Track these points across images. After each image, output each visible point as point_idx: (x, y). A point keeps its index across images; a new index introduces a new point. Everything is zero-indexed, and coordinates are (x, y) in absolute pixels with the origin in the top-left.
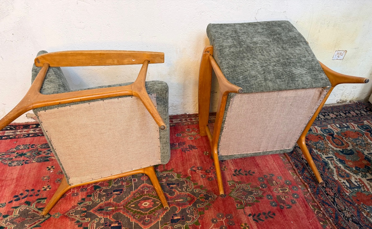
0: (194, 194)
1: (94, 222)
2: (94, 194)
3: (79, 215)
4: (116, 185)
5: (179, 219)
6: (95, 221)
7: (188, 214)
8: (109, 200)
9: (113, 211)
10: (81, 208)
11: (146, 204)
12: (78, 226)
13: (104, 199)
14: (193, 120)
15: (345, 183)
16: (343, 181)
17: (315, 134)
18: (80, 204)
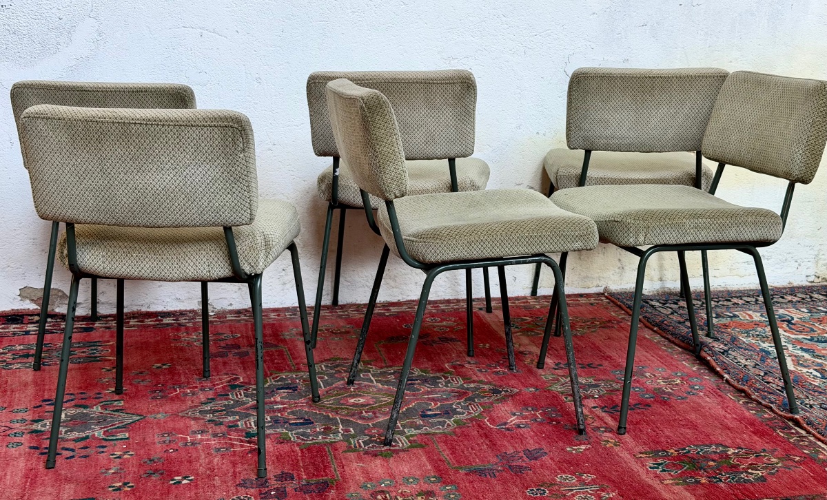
0: (468, 389)
1: (249, 420)
2: (232, 393)
3: (211, 414)
4: (279, 383)
5: (438, 414)
6: (252, 419)
7: (456, 409)
8: (270, 399)
9: (285, 408)
10: (212, 407)
11: (359, 400)
12: (216, 425)
14: (442, 307)
15: (811, 373)
16: (805, 370)
17: (746, 321)
18: (205, 403)
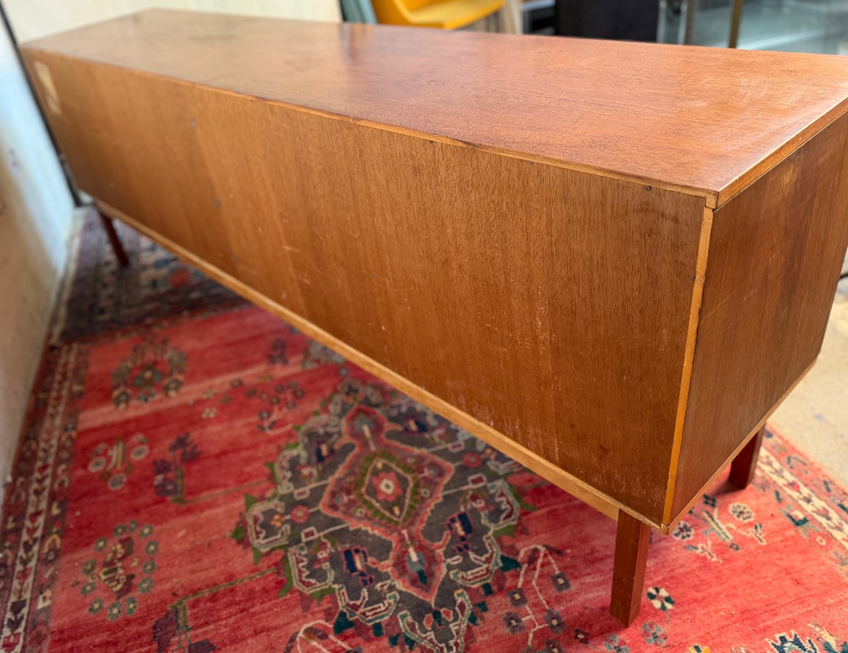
1: (463, 577)
2: (370, 621)
3: (451, 625)
6: (460, 575)
8: (386, 573)
9: (420, 548)
10: (425, 632)
11: (386, 485)
12: (486, 609)
13: (385, 584)
18: (411, 643)
